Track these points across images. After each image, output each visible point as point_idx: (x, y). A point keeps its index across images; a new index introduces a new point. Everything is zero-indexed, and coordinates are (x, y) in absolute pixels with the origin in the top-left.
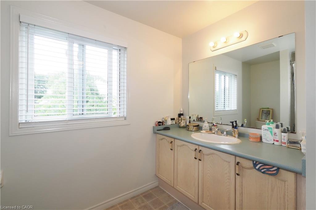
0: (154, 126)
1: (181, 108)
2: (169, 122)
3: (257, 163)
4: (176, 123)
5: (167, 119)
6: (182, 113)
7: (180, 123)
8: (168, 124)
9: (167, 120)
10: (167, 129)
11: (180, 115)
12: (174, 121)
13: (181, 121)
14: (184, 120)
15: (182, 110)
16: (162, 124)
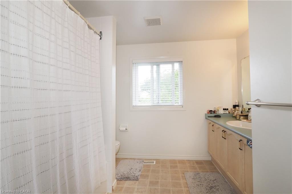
0: (206, 113)
1: (236, 100)
2: (221, 112)
3: (249, 140)
4: (229, 113)
5: (219, 108)
6: (237, 104)
7: (234, 113)
8: (220, 113)
9: (219, 110)
10: (218, 116)
11: (235, 106)
12: (227, 111)
13: (235, 112)
14: (238, 110)
15: (237, 101)
16: (213, 112)
